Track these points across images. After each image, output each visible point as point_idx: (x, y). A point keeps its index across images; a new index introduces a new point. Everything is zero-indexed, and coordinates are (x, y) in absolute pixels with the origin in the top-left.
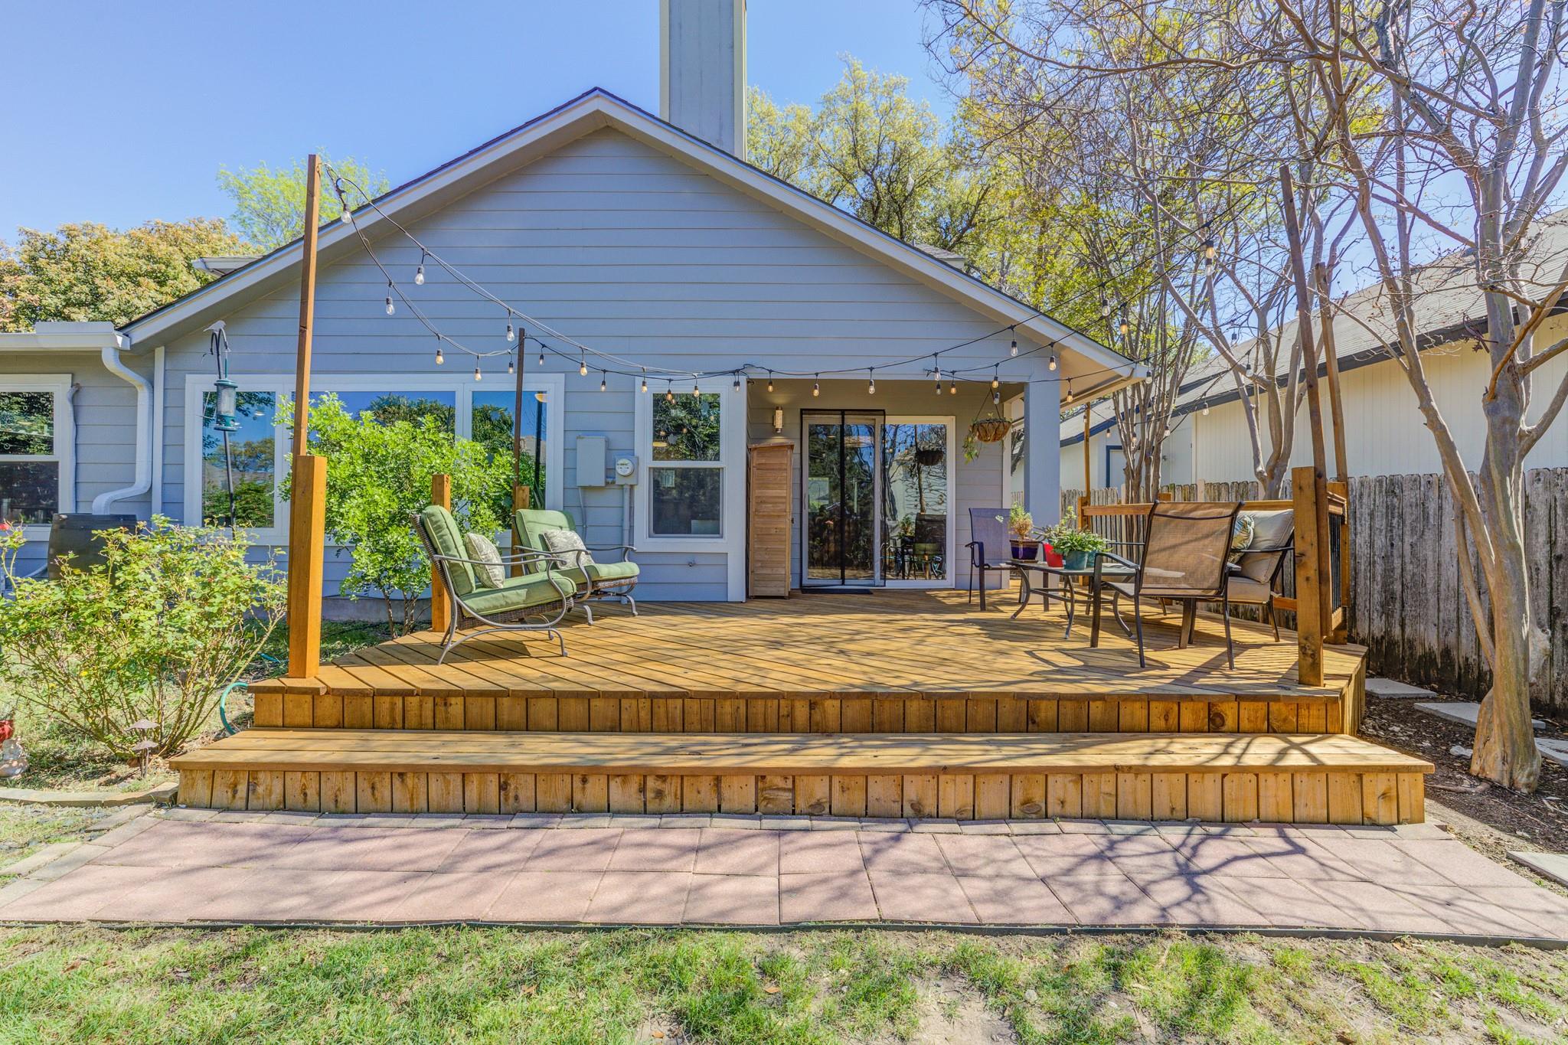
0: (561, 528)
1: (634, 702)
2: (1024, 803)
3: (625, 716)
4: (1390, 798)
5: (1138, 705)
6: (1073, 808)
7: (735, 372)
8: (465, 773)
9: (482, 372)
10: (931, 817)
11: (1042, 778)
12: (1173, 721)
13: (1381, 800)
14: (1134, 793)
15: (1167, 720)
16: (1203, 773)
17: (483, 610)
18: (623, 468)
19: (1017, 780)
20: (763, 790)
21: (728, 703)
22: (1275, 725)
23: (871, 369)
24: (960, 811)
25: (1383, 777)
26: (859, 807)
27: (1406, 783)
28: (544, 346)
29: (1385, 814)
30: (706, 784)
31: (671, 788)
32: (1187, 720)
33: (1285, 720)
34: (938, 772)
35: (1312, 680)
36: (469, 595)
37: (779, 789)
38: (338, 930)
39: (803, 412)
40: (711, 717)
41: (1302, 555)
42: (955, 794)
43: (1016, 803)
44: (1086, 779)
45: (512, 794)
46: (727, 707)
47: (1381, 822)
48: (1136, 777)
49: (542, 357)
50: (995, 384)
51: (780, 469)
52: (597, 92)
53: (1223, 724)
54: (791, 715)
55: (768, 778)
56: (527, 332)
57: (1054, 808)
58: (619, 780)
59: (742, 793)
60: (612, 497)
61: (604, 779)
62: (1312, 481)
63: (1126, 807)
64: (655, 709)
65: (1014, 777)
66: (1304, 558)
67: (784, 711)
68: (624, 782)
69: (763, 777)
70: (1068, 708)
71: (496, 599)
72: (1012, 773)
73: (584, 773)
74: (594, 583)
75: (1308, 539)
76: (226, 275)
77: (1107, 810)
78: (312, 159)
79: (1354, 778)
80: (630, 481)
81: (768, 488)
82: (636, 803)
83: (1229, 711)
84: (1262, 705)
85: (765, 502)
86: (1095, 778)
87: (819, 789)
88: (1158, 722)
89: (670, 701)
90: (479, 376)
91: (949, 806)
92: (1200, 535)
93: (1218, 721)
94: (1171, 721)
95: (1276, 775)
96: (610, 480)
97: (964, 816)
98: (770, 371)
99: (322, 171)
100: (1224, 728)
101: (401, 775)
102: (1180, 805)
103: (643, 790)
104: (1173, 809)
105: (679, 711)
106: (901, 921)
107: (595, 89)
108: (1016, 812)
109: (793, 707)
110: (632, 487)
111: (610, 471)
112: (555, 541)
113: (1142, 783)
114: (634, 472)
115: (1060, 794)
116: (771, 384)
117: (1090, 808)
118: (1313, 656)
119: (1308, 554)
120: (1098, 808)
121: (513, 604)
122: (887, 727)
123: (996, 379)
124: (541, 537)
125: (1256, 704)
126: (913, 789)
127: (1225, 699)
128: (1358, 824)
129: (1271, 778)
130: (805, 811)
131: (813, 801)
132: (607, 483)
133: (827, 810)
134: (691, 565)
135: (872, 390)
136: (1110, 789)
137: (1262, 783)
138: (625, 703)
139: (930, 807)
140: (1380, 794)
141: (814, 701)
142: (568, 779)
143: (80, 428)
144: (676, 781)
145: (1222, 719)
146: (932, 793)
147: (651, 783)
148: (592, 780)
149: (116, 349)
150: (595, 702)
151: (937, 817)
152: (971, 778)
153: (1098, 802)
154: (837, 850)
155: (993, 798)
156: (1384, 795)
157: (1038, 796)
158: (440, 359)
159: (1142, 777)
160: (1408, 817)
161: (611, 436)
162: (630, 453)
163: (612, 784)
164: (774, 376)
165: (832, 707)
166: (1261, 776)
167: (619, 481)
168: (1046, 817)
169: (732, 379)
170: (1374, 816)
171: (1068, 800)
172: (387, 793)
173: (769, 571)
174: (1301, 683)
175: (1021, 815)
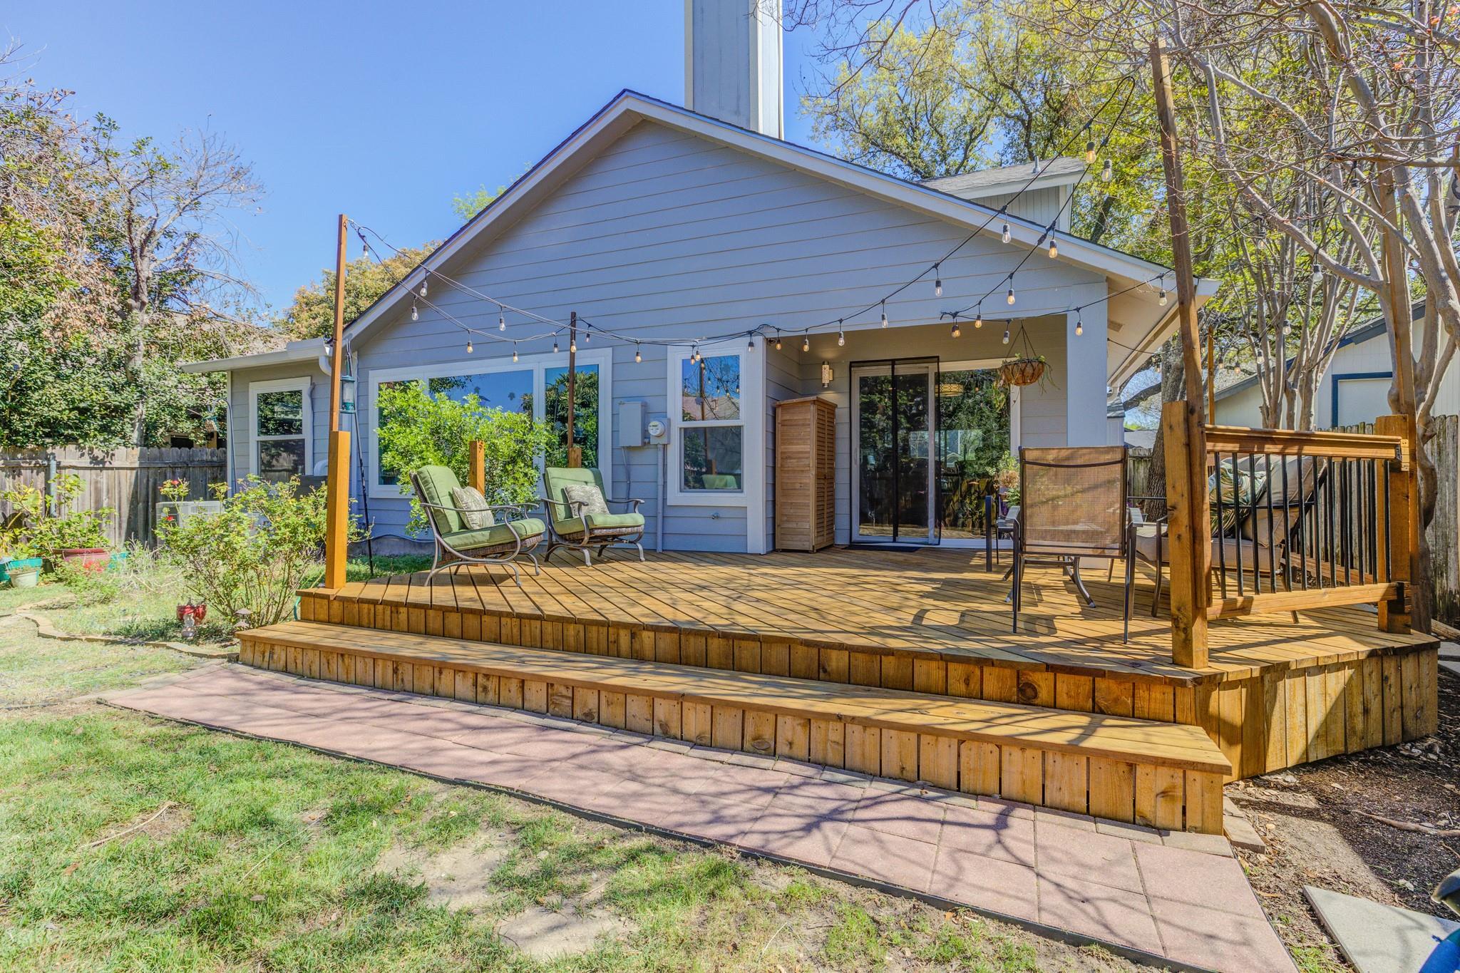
0: (586, 483)
1: (508, 620)
2: (754, 739)
3: (503, 631)
4: (1173, 798)
5: (934, 664)
6: (801, 751)
7: (750, 333)
8: (375, 658)
9: (519, 355)
10: (676, 738)
11: (772, 717)
12: (975, 686)
13: (1160, 799)
14: (861, 745)
15: (968, 684)
16: (938, 736)
17: (459, 546)
18: (655, 429)
19: (750, 716)
20: (552, 695)
21: (572, 626)
22: (1102, 703)
23: (841, 321)
24: (699, 737)
25: (1164, 771)
26: (620, 721)
27: (1198, 784)
28: (590, 325)
29: (1163, 813)
30: (514, 685)
31: (492, 684)
32: (991, 686)
33: (1116, 700)
34: (681, 698)
35: (1185, 660)
36: (450, 533)
37: (563, 696)
38: (237, 736)
39: (852, 364)
40: (560, 638)
41: (1174, 508)
42: (696, 721)
43: (748, 738)
44: (814, 725)
45: (400, 677)
46: (571, 630)
47: (1158, 824)
48: (865, 730)
49: (588, 336)
50: (979, 324)
51: (803, 425)
52: (626, 93)
53: (1036, 696)
54: (616, 642)
55: (556, 686)
56: (578, 315)
57: (783, 748)
58: (461, 674)
59: (537, 695)
60: (648, 456)
61: (452, 672)
62: (1181, 418)
63: (854, 759)
64: (523, 628)
65: (747, 713)
66: (1175, 513)
67: (612, 638)
68: (464, 677)
69: (552, 685)
70: (860, 660)
71: (467, 538)
72: (745, 709)
73: (440, 666)
74: (591, 530)
75: (1179, 489)
76: (382, 297)
77: (833, 756)
78: (341, 217)
79: (1124, 768)
80: (663, 441)
81: (792, 444)
82: (470, 694)
83: (1043, 682)
84: (1085, 681)
85: (790, 458)
86: (823, 725)
87: (591, 700)
88: (957, 686)
89: (532, 622)
90: (516, 358)
91: (692, 730)
92: (1086, 486)
93: (1029, 692)
94: (972, 685)
95: (1023, 749)
96: (647, 441)
97: (704, 742)
98: (778, 330)
99: (348, 225)
100: (1037, 701)
101: (342, 655)
102: (911, 766)
103: (475, 684)
104: (903, 769)
105: (538, 631)
106: (528, 794)
107: (624, 91)
108: (747, 746)
109: (618, 635)
110: (665, 446)
111: (645, 435)
112: (573, 494)
113: (871, 735)
114: (667, 432)
115: (789, 735)
116: (779, 342)
117: (817, 754)
118: (1185, 630)
119: (1179, 507)
120: (825, 754)
121: (479, 542)
122: (692, 660)
123: (979, 318)
124: (563, 491)
125: (1077, 677)
126: (663, 710)
127: (1035, 668)
128: (1128, 822)
129: (1016, 753)
130: (581, 717)
131: (586, 710)
132: (644, 444)
133: (596, 719)
134: (716, 517)
135: (841, 342)
136: (839, 738)
137: (1005, 758)
138: (504, 620)
139: (675, 730)
140: (1158, 791)
141: (634, 630)
142: (431, 669)
143: (316, 415)
144: (495, 680)
145: (1034, 689)
146: (676, 717)
147: (481, 680)
148: (445, 672)
149: (327, 357)
150: (485, 618)
151: (681, 739)
152: (709, 708)
153: (825, 749)
154: (567, 745)
155: (727, 728)
156: (1164, 793)
157: (767, 733)
158: (470, 349)
159: (870, 731)
160: (1199, 825)
161: (648, 400)
162: (663, 415)
163: (457, 677)
164: (782, 334)
165: (647, 637)
166: (1004, 749)
167: (653, 441)
168: (773, 754)
169: (747, 339)
170: (1149, 816)
171: (796, 741)
172: (335, 667)
173: (795, 526)
174: (1175, 663)
175: (751, 749)
